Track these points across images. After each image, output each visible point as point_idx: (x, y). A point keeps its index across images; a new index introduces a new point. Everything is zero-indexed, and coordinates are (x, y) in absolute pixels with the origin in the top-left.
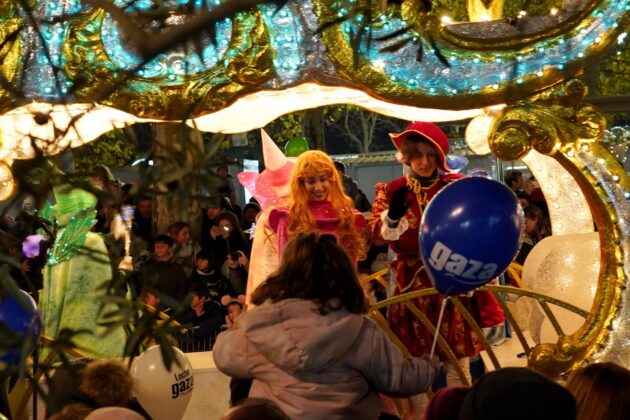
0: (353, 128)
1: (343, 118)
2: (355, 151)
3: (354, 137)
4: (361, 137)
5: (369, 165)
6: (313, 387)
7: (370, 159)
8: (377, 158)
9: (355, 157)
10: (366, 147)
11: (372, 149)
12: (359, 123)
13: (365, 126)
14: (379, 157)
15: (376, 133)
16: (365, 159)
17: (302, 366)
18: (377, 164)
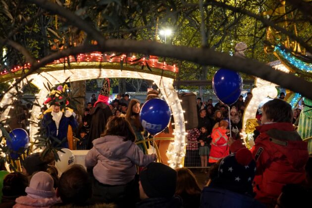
0: (135, 84)
1: (132, 81)
2: (135, 91)
3: (135, 87)
4: (137, 87)
5: (139, 95)
6: (114, 162)
7: (139, 94)
8: (141, 94)
9: (135, 93)
10: (138, 90)
11: (140, 91)
12: (137, 83)
13: (138, 84)
14: (142, 93)
15: (141, 86)
16: (137, 94)
17: (111, 155)
18: (141, 95)
